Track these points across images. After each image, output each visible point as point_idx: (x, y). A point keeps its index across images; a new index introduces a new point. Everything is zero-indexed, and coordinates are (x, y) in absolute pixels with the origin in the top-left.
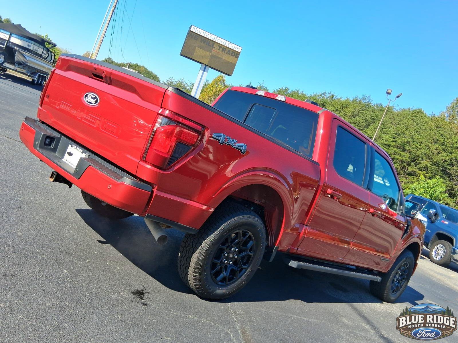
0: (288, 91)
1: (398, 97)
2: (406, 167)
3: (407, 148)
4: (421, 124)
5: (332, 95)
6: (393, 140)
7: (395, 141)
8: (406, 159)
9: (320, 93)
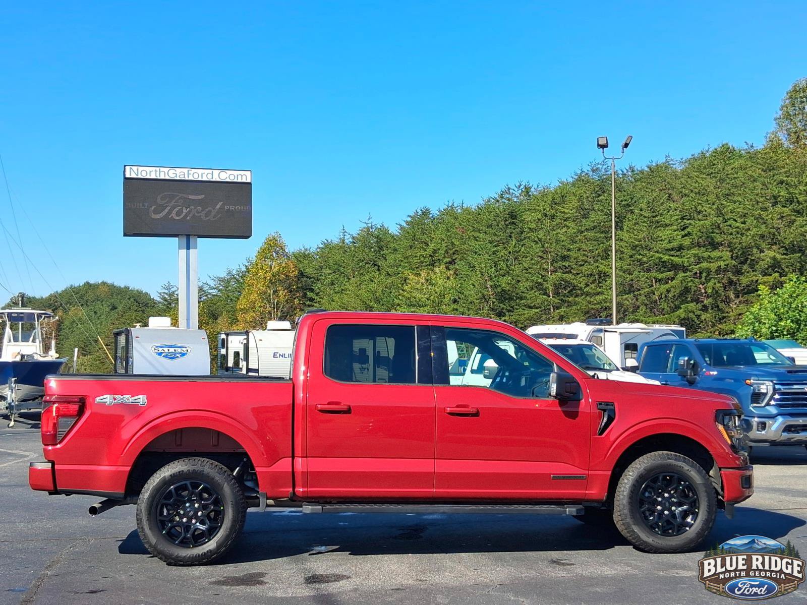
0: (431, 215)
1: (626, 145)
2: (734, 279)
3: (718, 239)
4: (729, 176)
5: (526, 188)
6: (683, 233)
7: (689, 234)
8: (727, 262)
9: (500, 194)
